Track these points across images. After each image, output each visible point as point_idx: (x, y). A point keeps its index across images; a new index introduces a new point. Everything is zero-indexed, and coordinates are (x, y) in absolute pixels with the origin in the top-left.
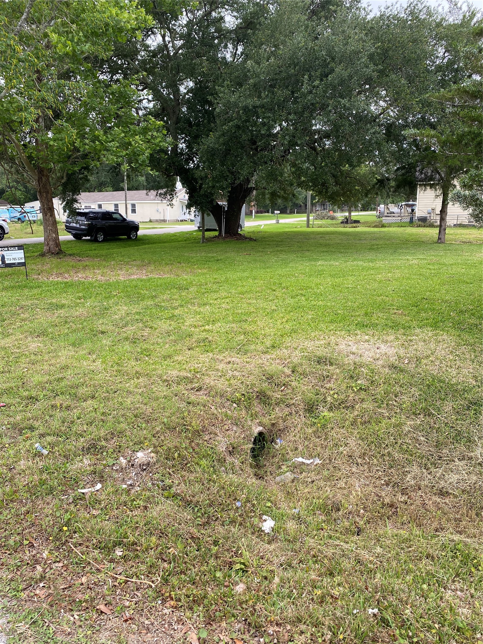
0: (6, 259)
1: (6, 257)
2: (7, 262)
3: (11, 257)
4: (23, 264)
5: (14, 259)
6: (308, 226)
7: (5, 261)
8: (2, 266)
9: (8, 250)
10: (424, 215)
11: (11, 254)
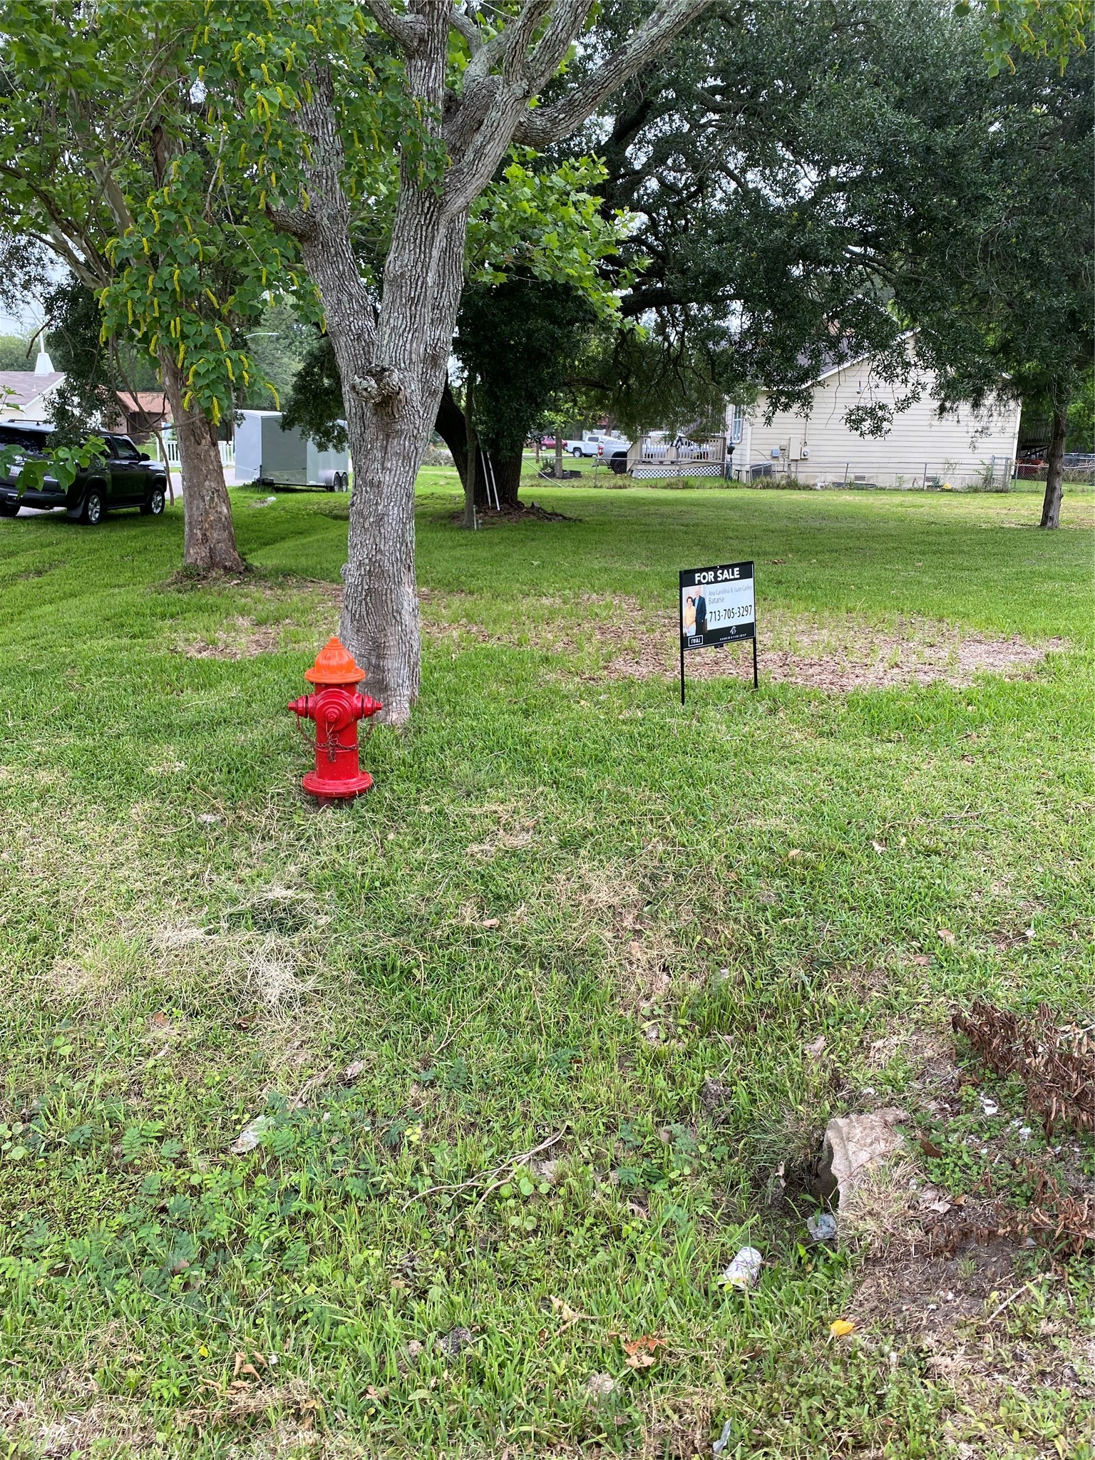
0: (708, 616)
1: (709, 608)
2: (710, 626)
3: (721, 607)
4: (749, 631)
5: (729, 613)
7: (705, 623)
8: (697, 640)
9: (716, 580)
10: (763, 461)
11: (721, 596)
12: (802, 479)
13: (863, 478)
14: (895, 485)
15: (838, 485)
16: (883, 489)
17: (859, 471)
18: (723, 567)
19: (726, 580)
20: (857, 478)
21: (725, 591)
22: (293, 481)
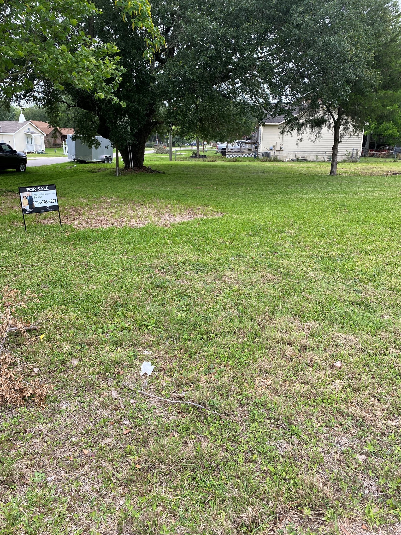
0: (34, 203)
1: (34, 200)
2: (36, 206)
3: (41, 200)
4: (56, 208)
5: (45, 202)
6: (171, 160)
7: (33, 205)
8: (30, 211)
9: (37, 190)
10: (267, 151)
11: (40, 196)
12: (280, 158)
13: (304, 157)
14: (315, 160)
15: (293, 160)
16: (309, 161)
17: (303, 155)
18: (40, 186)
19: (42, 190)
20: (302, 157)
21: (41, 194)
22: (87, 160)
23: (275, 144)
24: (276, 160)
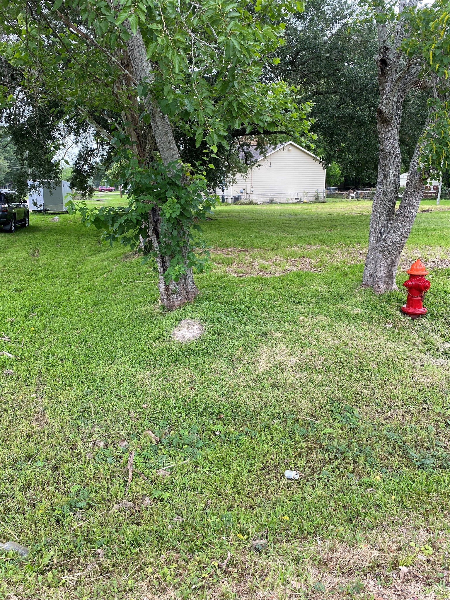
10: (237, 194)
13: (273, 200)
14: (286, 202)
17: (272, 197)
23: (244, 187)
24: (251, 203)
